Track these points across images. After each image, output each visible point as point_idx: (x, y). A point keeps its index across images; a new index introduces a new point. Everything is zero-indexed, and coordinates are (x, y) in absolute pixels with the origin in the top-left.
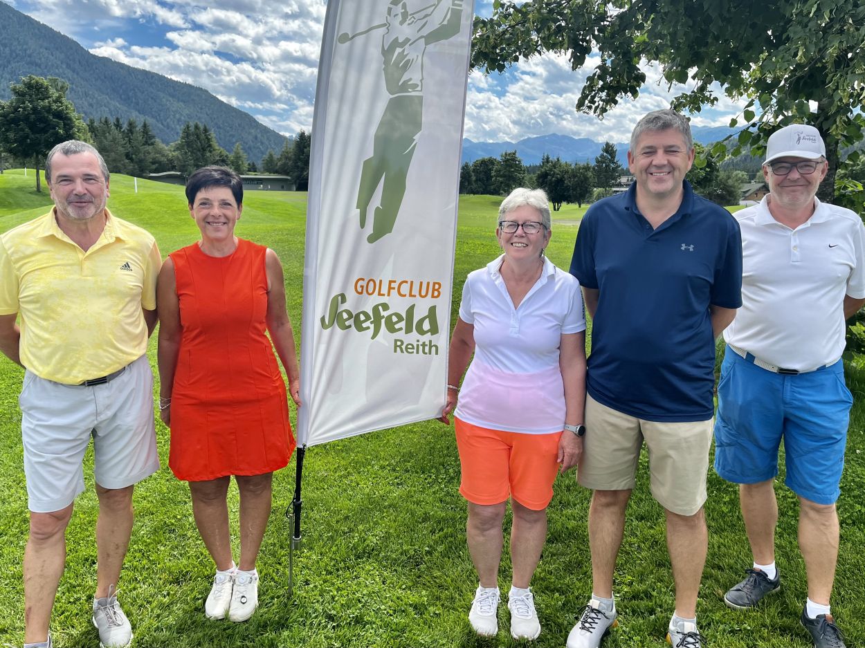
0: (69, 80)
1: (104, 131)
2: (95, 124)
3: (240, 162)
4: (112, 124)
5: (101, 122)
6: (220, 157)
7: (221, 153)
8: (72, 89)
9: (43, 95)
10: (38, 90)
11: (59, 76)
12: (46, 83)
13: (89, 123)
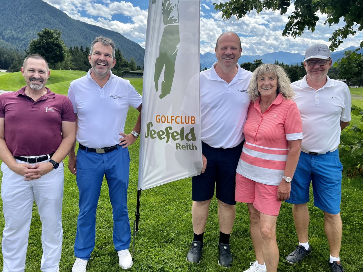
0: (62, 30)
1: (76, 52)
2: (72, 49)
3: (133, 66)
4: (79, 49)
5: (75, 48)
6: (125, 63)
7: (125, 61)
8: (64, 34)
9: (51, 37)
10: (49, 34)
11: (58, 29)
12: (52, 31)
13: (70, 49)
